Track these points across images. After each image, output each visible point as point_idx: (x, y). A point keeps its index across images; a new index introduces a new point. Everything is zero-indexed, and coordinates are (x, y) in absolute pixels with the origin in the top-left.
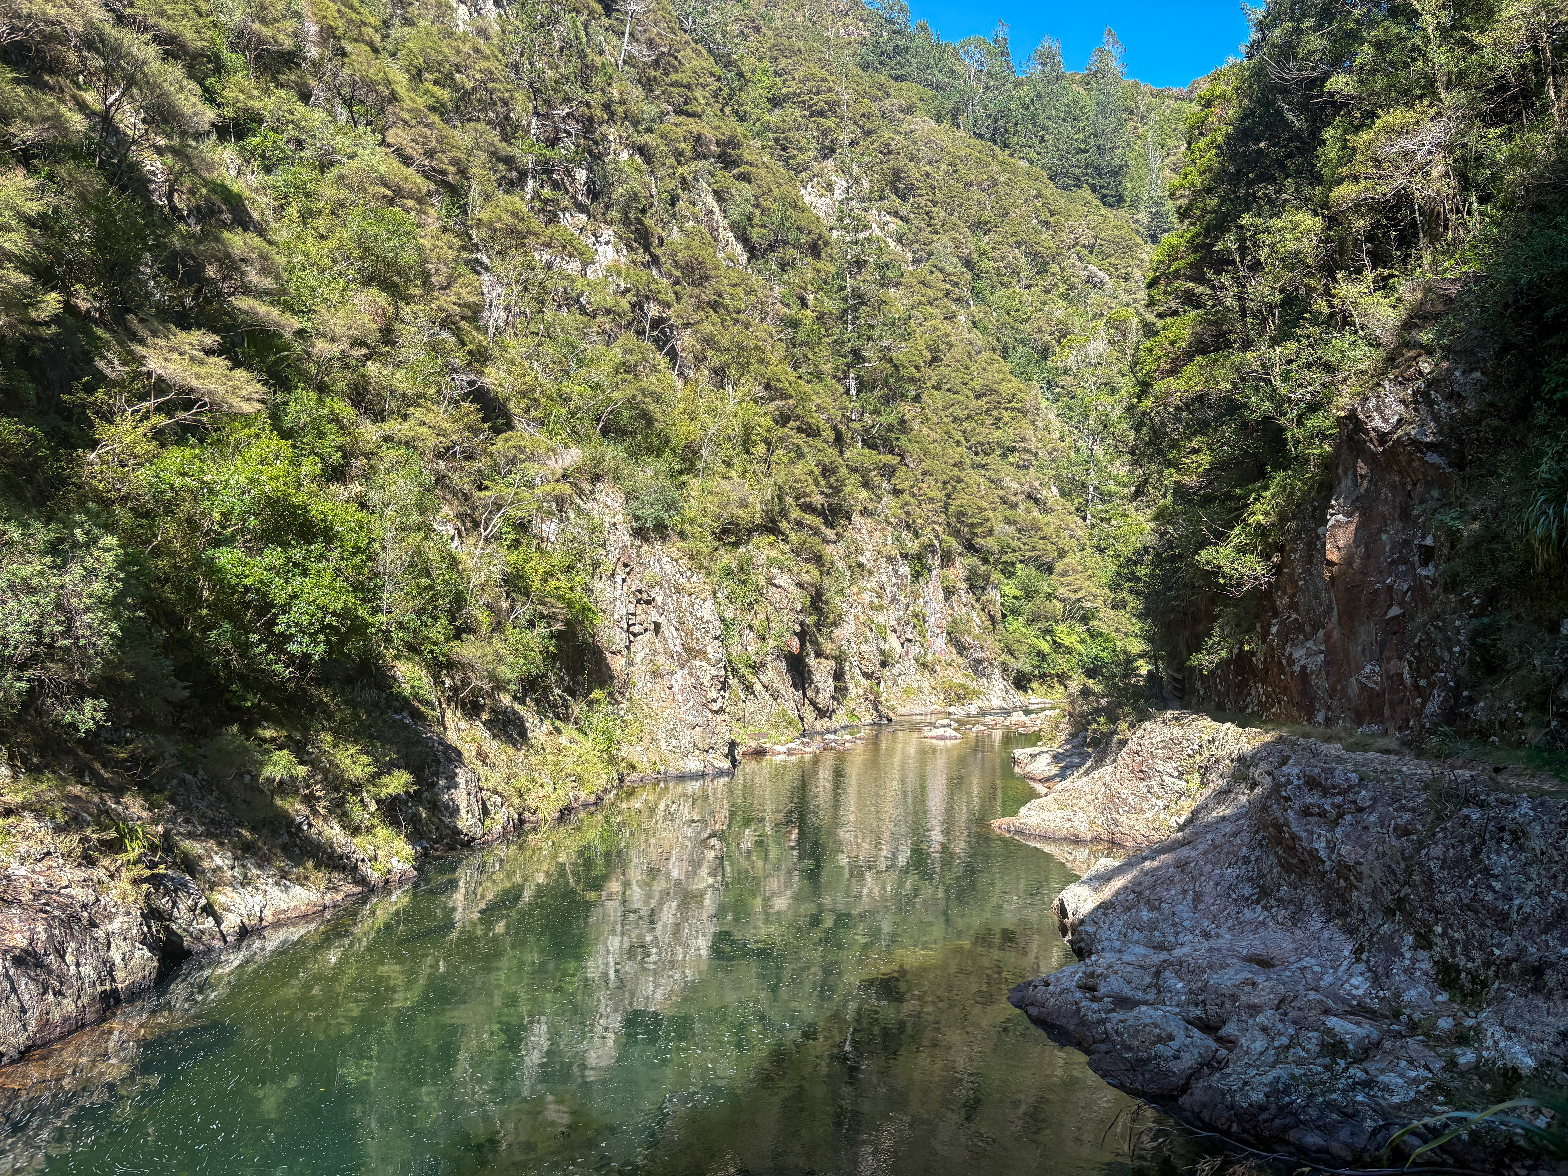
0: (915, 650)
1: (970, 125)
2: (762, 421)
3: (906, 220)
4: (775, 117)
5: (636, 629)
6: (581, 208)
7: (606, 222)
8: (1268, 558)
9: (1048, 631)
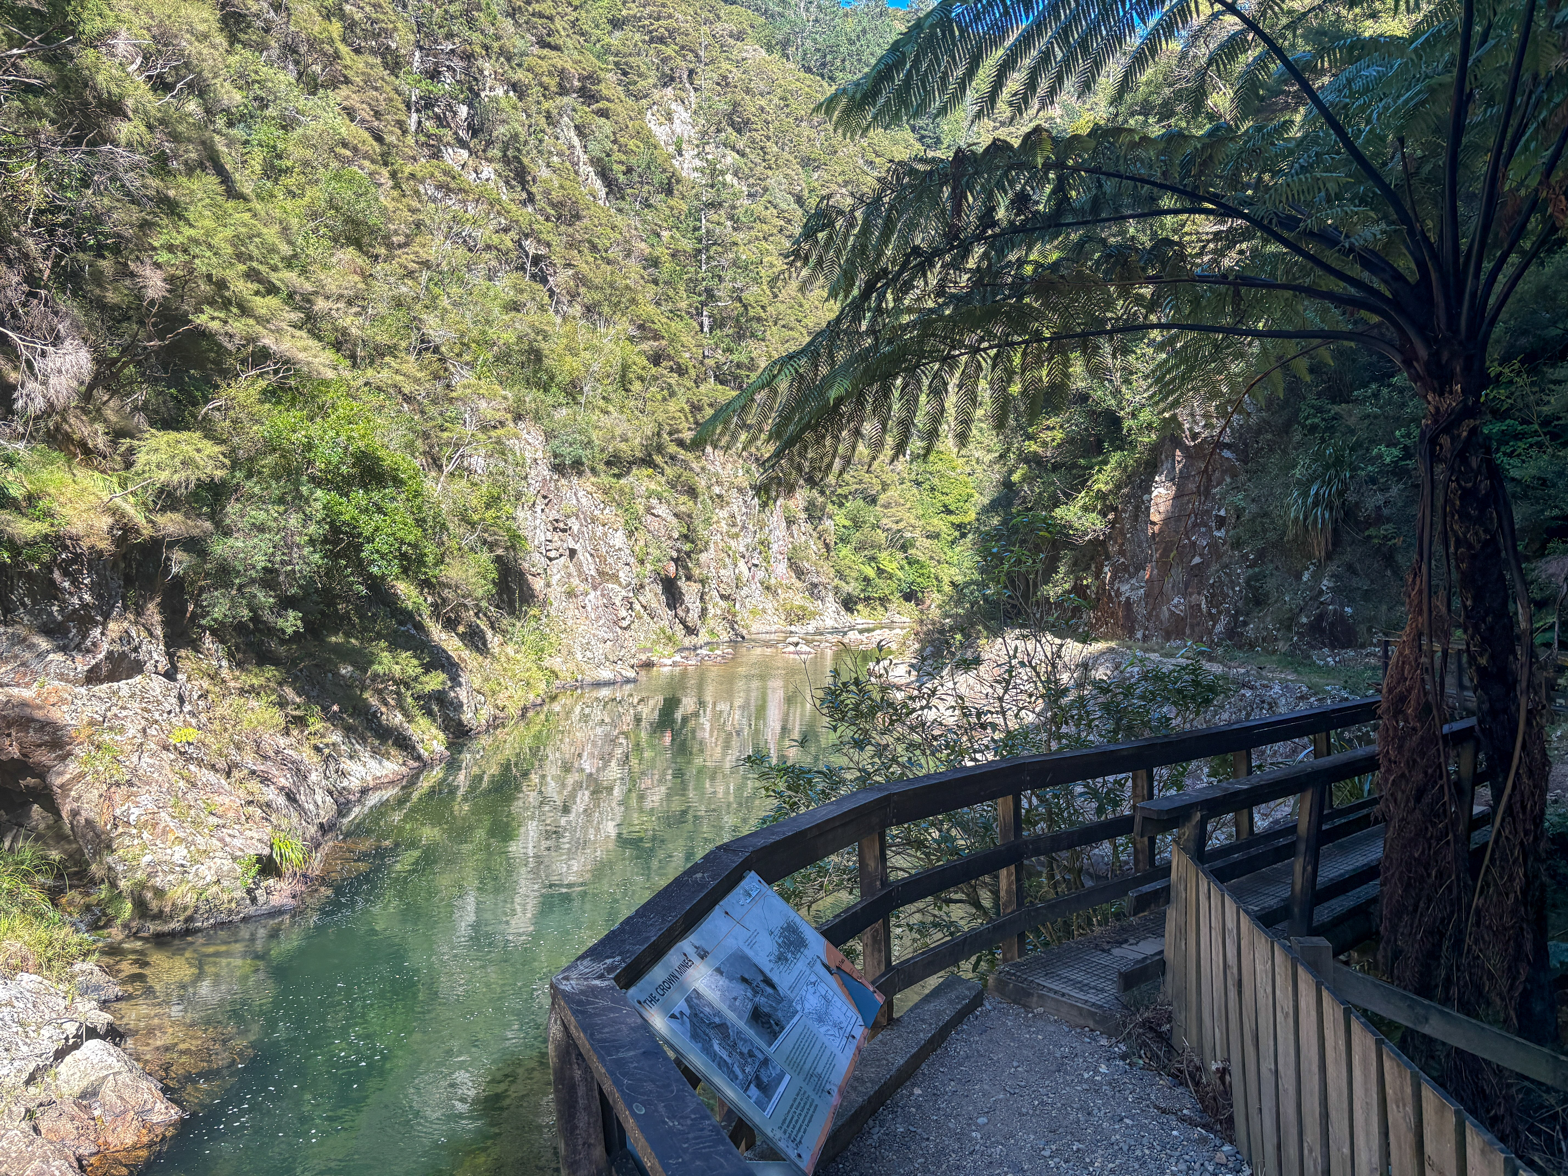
0: (761, 574)
1: (799, 58)
2: (637, 359)
3: (743, 155)
4: (615, 39)
5: (552, 554)
6: (462, 144)
7: (486, 159)
8: (1105, 515)
9: (873, 559)
